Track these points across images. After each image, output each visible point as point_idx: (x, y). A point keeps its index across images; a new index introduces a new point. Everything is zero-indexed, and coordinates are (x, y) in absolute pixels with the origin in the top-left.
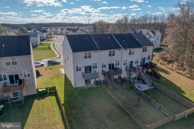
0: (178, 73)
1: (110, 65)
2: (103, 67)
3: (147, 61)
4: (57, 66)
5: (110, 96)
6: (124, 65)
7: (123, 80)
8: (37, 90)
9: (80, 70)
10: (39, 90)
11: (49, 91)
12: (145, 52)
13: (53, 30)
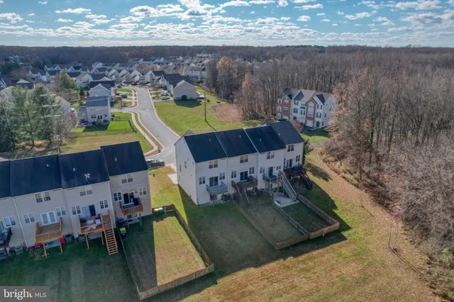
0: (344, 177)
1: (242, 174)
2: (232, 177)
3: (295, 164)
4: (161, 169)
5: (242, 215)
6: (261, 172)
7: (260, 194)
8: (153, 209)
9: (204, 182)
10: (156, 210)
11: (167, 210)
12: (291, 152)
13: (124, 72)
